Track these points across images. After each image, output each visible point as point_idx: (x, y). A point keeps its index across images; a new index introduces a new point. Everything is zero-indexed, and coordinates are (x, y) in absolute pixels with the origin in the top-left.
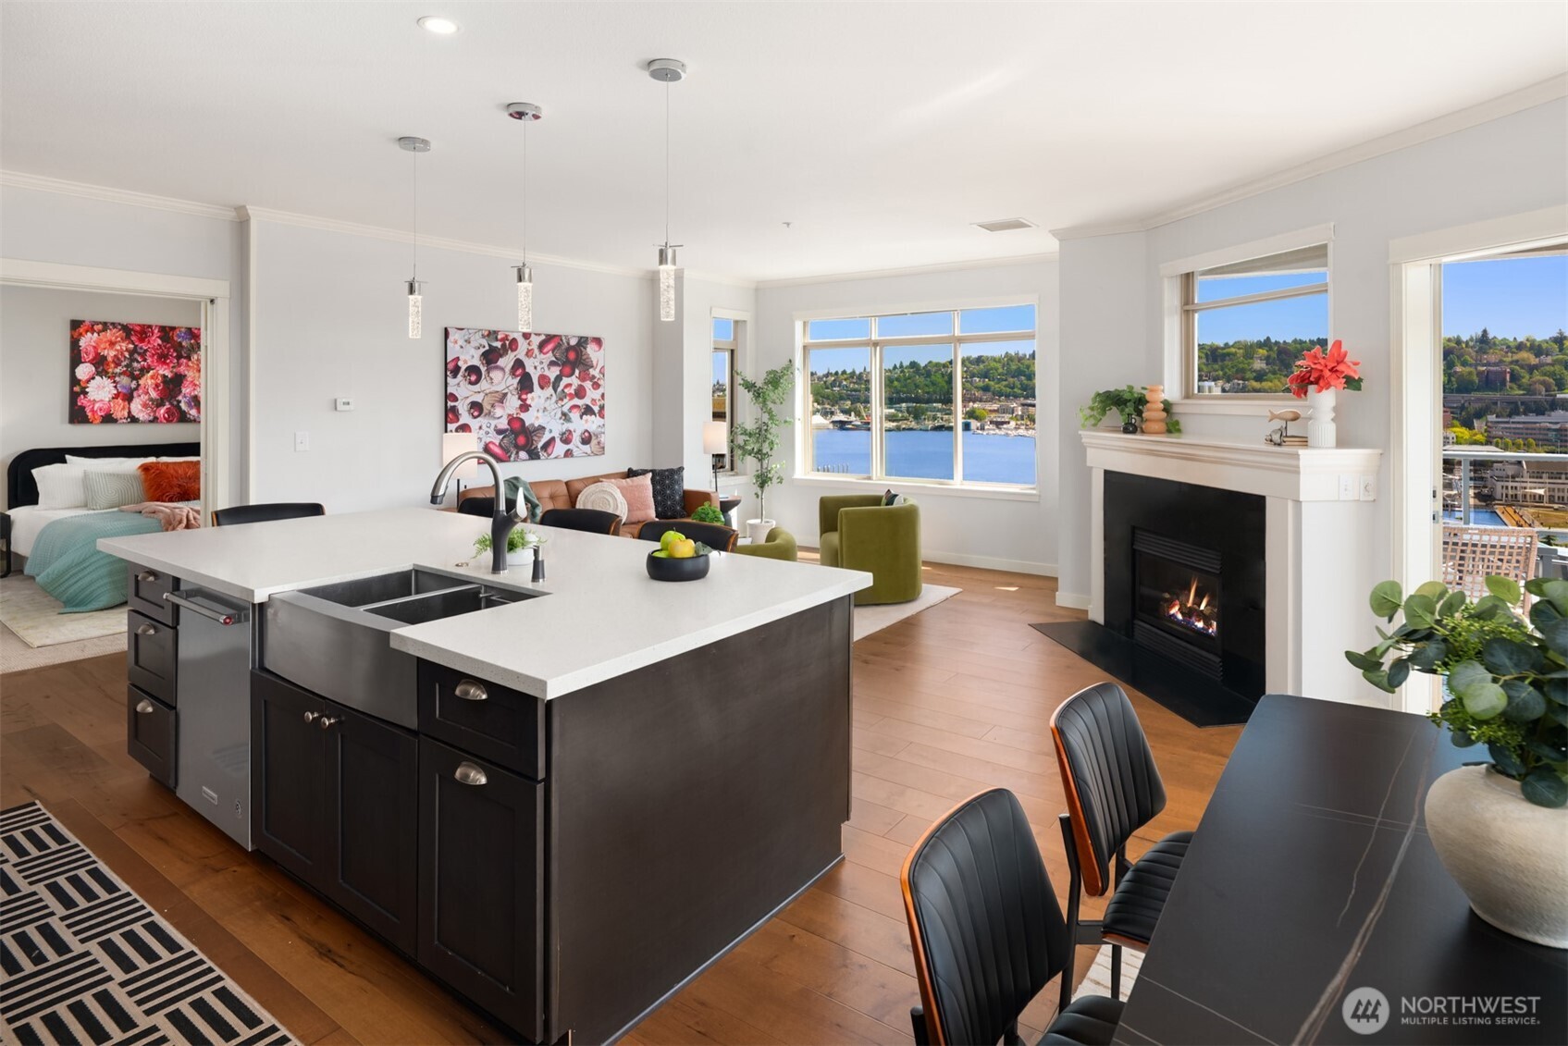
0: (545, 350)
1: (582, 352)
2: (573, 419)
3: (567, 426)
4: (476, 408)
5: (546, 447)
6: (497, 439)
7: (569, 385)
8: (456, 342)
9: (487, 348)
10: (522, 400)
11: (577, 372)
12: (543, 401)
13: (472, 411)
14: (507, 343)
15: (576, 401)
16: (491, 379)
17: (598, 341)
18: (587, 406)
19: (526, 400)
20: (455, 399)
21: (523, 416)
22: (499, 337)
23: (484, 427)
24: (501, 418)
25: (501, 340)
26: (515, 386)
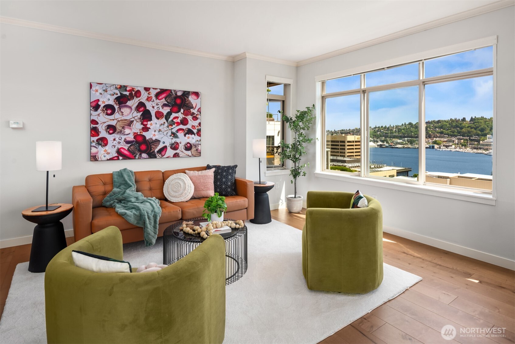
0: (160, 98)
1: (185, 99)
2: (179, 136)
3: (174, 140)
4: (111, 129)
5: (160, 151)
6: (126, 147)
7: (177, 118)
8: (97, 91)
9: (119, 95)
10: (144, 125)
11: (182, 111)
12: (159, 126)
13: (108, 130)
14: (133, 93)
15: (181, 126)
16: (122, 113)
17: (197, 94)
18: (189, 129)
19: (147, 125)
20: (97, 123)
21: (144, 134)
22: (128, 89)
23: (117, 139)
24: (130, 134)
25: (129, 91)
26: (139, 117)
